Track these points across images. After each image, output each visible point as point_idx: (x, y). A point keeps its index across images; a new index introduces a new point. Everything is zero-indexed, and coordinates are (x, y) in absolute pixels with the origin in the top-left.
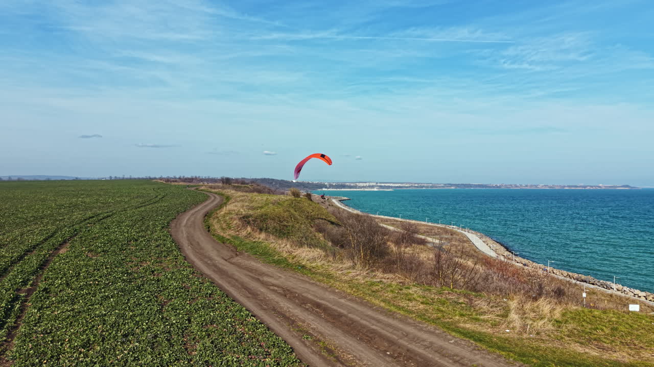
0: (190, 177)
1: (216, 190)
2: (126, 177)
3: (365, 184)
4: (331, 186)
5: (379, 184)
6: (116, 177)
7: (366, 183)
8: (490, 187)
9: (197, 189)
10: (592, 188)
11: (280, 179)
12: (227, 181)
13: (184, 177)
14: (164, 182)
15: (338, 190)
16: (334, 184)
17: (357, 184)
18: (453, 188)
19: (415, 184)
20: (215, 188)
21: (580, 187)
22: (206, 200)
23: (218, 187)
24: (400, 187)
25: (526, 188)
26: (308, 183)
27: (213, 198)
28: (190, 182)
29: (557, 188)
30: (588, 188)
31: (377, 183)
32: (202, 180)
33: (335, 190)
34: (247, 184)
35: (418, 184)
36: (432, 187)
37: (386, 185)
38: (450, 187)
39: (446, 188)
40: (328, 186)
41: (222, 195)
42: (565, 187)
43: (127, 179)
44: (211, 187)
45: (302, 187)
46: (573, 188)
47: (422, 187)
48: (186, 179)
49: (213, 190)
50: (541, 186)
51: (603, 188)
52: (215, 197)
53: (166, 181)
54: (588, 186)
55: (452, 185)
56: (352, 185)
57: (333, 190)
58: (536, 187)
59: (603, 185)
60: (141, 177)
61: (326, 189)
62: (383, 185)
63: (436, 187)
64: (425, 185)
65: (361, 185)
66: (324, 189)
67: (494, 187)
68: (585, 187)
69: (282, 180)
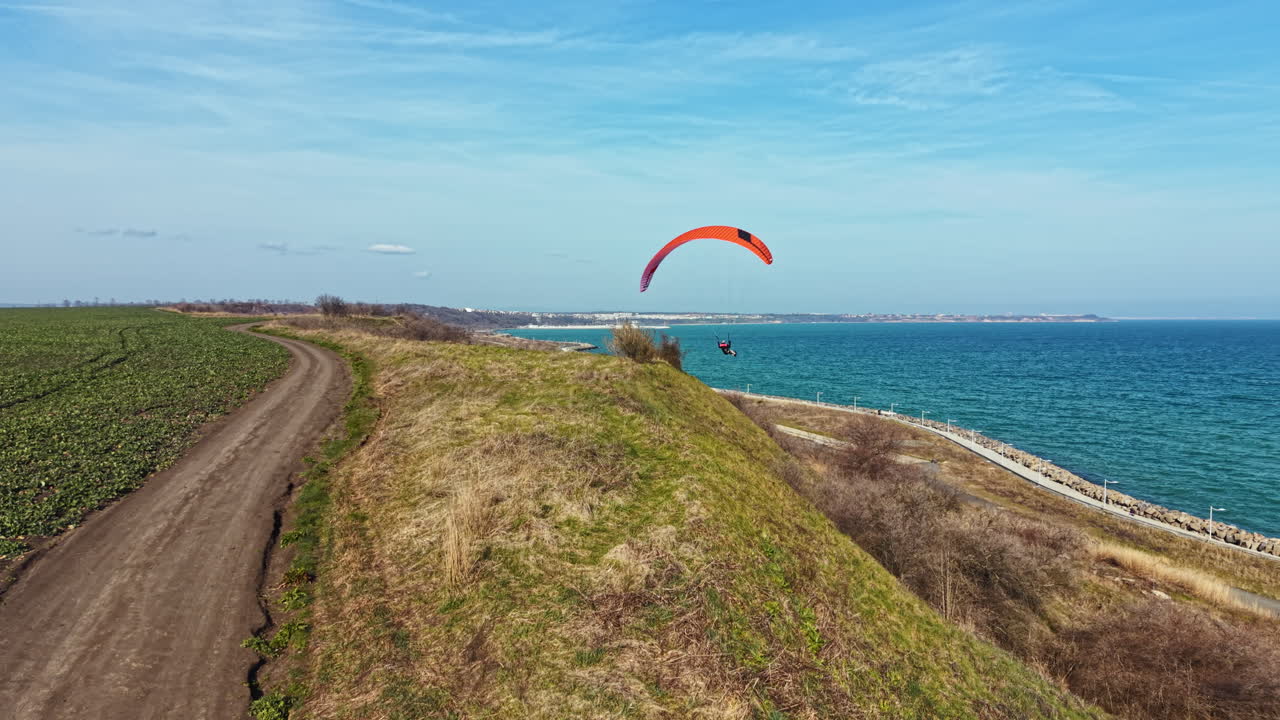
0: (245, 300)
1: (309, 333)
2: (101, 301)
3: (611, 317)
4: (545, 320)
5: (638, 316)
6: (78, 302)
7: (612, 313)
8: (847, 320)
9: (254, 329)
10: (1031, 321)
11: (439, 305)
12: (335, 309)
13: (231, 301)
14: (179, 312)
15: (560, 327)
16: (550, 316)
17: (597, 316)
18: (778, 322)
19: (708, 314)
20: (305, 327)
21: (1012, 318)
22: (278, 375)
23: (315, 324)
24: (678, 321)
25: (914, 320)
26: (498, 314)
27: (305, 363)
28: (244, 312)
29: (969, 321)
30: (1024, 320)
31: (634, 314)
32: (271, 308)
33: (554, 327)
34: (389, 314)
35: (712, 314)
36: (738, 320)
37: (653, 317)
38: (773, 320)
39: (765, 322)
40: (538, 320)
41: (336, 348)
42: (983, 318)
43: (105, 307)
44: (294, 324)
45: (487, 322)
46: (999, 321)
47: (722, 320)
48: (236, 306)
49: (302, 333)
50: (940, 317)
51: (1051, 320)
52: (313, 361)
53: (183, 310)
54: (1024, 317)
55: (776, 317)
56: (586, 317)
57: (551, 327)
58: (932, 319)
59: (1051, 315)
60: (136, 302)
61: (536, 327)
62: (646, 317)
63: (749, 320)
64: (727, 317)
65: (605, 317)
66: (531, 326)
67: (853, 319)
68: (1019, 318)
69: (443, 308)
